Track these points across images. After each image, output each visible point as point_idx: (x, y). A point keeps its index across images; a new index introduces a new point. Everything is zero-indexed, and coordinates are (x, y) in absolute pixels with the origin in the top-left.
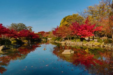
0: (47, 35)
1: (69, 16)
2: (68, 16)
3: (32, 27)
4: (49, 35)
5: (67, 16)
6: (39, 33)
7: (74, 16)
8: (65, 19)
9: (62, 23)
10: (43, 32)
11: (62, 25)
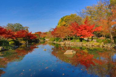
0: (44, 35)
2: (66, 16)
3: (28, 28)
6: (35, 33)
7: (72, 16)
8: (62, 19)
9: (60, 23)
10: (40, 33)
11: (59, 25)
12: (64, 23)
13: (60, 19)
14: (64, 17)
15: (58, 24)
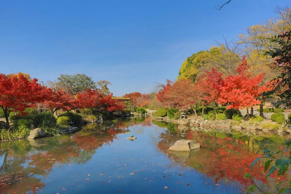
0: (146, 102)
1: (201, 52)
2: (199, 53)
3: (108, 83)
4: (151, 103)
5: (196, 52)
6: (127, 96)
7: (214, 52)
8: (190, 61)
9: (184, 71)
10: (138, 95)
11: (183, 75)
12: (193, 70)
13: (184, 61)
14: (194, 56)
15: (180, 74)
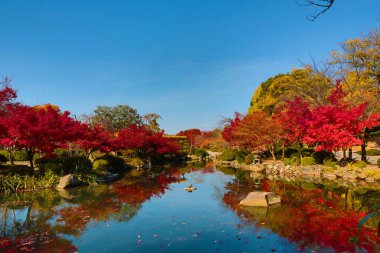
0: (207, 142)
1: (280, 76)
2: (277, 77)
3: (158, 117)
4: (214, 143)
5: (273, 76)
6: (182, 133)
7: (297, 75)
8: (265, 87)
9: (258, 100)
10: (197, 132)
11: (255, 105)
12: (269, 100)
13: (256, 88)
14: (270, 81)
15: (252, 105)
